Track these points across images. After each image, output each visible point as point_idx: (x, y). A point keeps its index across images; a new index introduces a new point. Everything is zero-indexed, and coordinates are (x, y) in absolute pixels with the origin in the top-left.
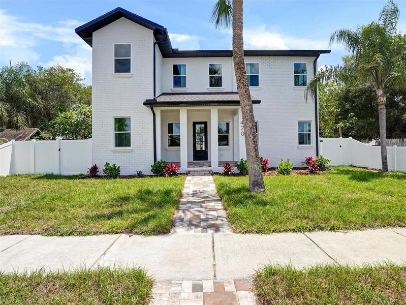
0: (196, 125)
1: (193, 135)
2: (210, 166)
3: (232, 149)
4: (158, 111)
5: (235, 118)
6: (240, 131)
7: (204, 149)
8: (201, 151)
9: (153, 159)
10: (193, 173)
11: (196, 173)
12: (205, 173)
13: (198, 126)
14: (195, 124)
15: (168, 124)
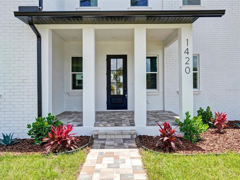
0: (112, 60)
1: (107, 74)
2: (132, 124)
3: (161, 94)
4: (45, 30)
5: (167, 49)
6: (184, 66)
7: (122, 93)
8: (118, 96)
9: (37, 112)
10: (104, 137)
11: (108, 137)
12: (124, 137)
13: (113, 61)
14: (109, 58)
15: (72, 58)
